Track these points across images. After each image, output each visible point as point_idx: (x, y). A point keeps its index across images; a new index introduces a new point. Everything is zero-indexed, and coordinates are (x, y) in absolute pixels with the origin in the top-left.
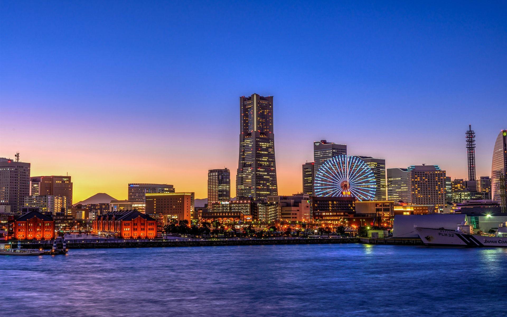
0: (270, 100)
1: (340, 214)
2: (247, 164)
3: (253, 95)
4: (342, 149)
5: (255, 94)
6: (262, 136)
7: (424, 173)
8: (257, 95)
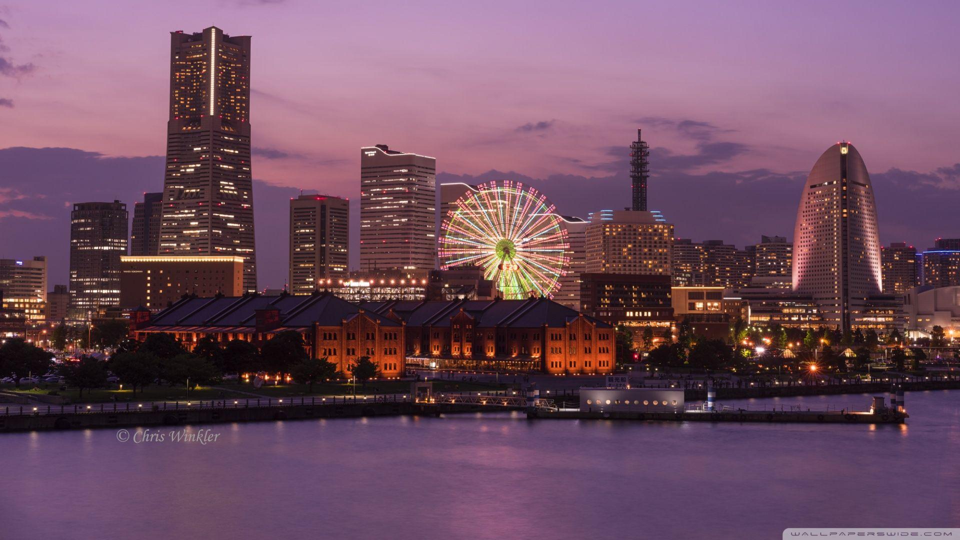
0: (243, 43)
1: (643, 314)
2: (187, 193)
3: (207, 31)
4: (427, 168)
5: (213, 27)
6: (226, 129)
7: (630, 226)
8: (219, 32)
